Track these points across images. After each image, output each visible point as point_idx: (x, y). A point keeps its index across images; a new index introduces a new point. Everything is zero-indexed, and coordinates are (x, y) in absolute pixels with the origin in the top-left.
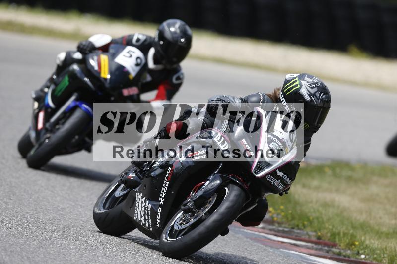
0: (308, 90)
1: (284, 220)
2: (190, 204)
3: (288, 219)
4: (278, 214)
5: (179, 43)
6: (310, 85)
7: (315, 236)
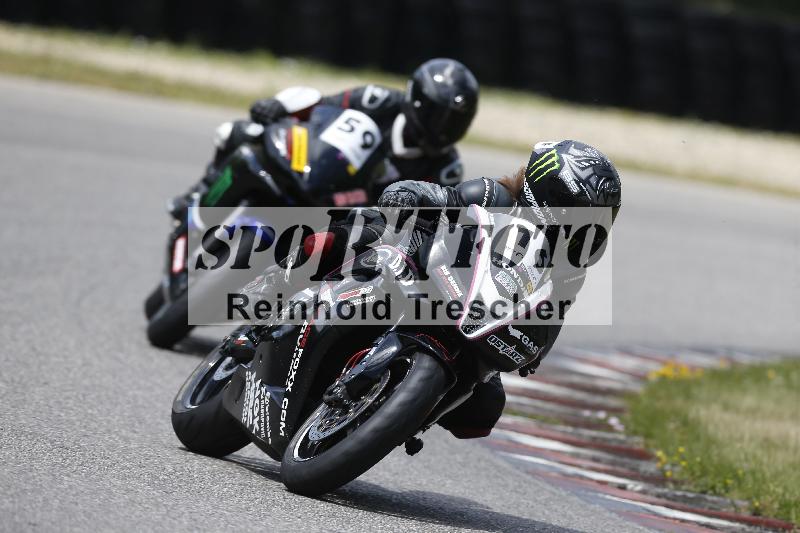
0: (574, 172)
1: (686, 476)
2: (339, 391)
3: (693, 474)
4: (674, 465)
5: (452, 105)
6: (579, 162)
7: (749, 509)
